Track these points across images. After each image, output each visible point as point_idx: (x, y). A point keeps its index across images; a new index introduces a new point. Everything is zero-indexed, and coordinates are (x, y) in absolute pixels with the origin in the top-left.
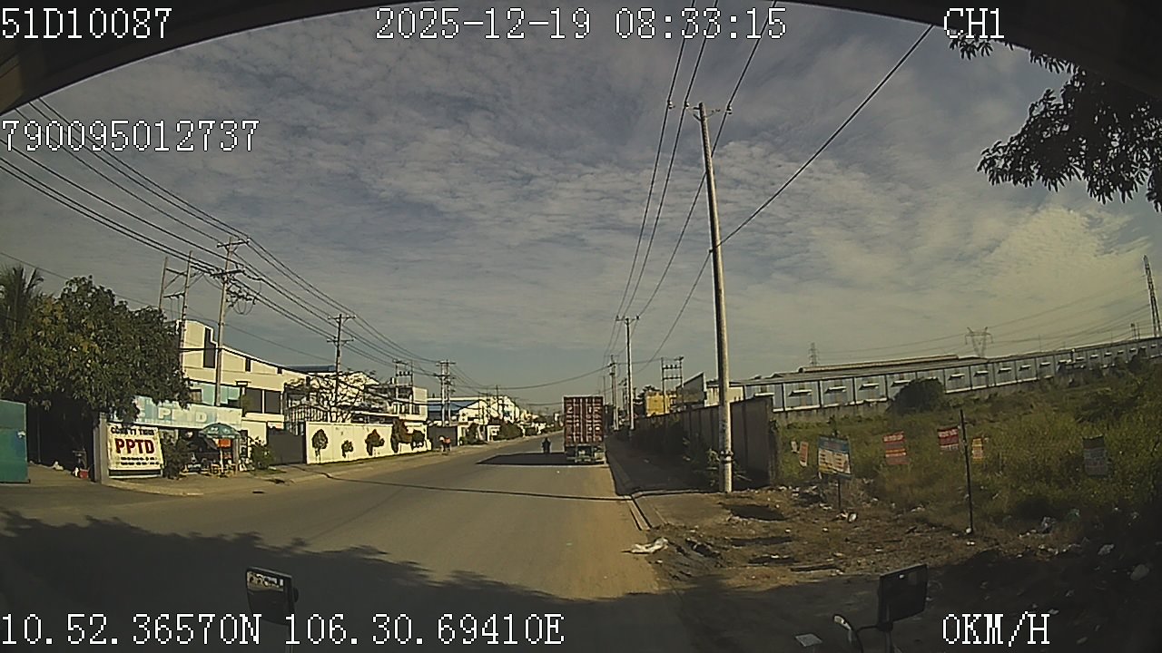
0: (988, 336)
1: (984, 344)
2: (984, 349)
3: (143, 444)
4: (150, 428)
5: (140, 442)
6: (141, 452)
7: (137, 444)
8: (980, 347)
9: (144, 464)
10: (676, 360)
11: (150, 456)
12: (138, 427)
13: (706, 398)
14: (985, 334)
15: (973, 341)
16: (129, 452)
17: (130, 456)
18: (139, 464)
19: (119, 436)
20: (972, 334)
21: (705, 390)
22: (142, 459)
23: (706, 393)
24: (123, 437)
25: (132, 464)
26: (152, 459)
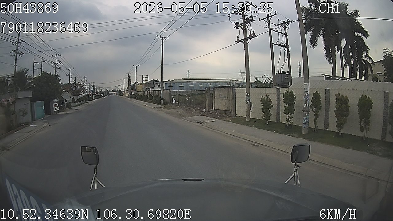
13: (154, 86)
21: (154, 84)
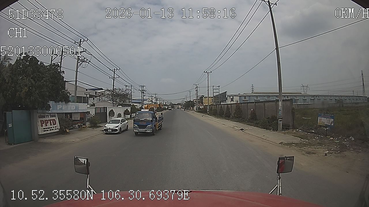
0: (308, 88)
1: (307, 90)
2: (306, 91)
3: (52, 121)
4: (54, 114)
5: (50, 120)
6: (51, 125)
7: (49, 122)
8: (305, 91)
9: (53, 130)
10: (217, 87)
11: (55, 126)
12: (49, 114)
13: (227, 100)
14: (307, 87)
15: (303, 89)
16: (46, 126)
17: (47, 127)
18: (50, 130)
19: (42, 119)
20: (303, 86)
22: (51, 128)
23: (227, 98)
24: (44, 119)
25: (48, 130)
26: (55, 127)
